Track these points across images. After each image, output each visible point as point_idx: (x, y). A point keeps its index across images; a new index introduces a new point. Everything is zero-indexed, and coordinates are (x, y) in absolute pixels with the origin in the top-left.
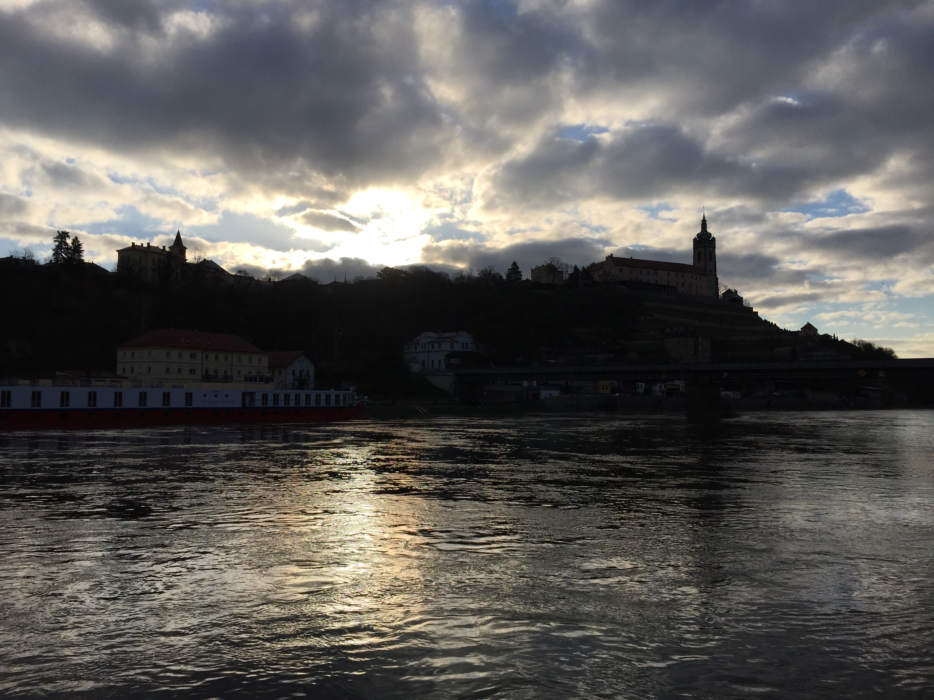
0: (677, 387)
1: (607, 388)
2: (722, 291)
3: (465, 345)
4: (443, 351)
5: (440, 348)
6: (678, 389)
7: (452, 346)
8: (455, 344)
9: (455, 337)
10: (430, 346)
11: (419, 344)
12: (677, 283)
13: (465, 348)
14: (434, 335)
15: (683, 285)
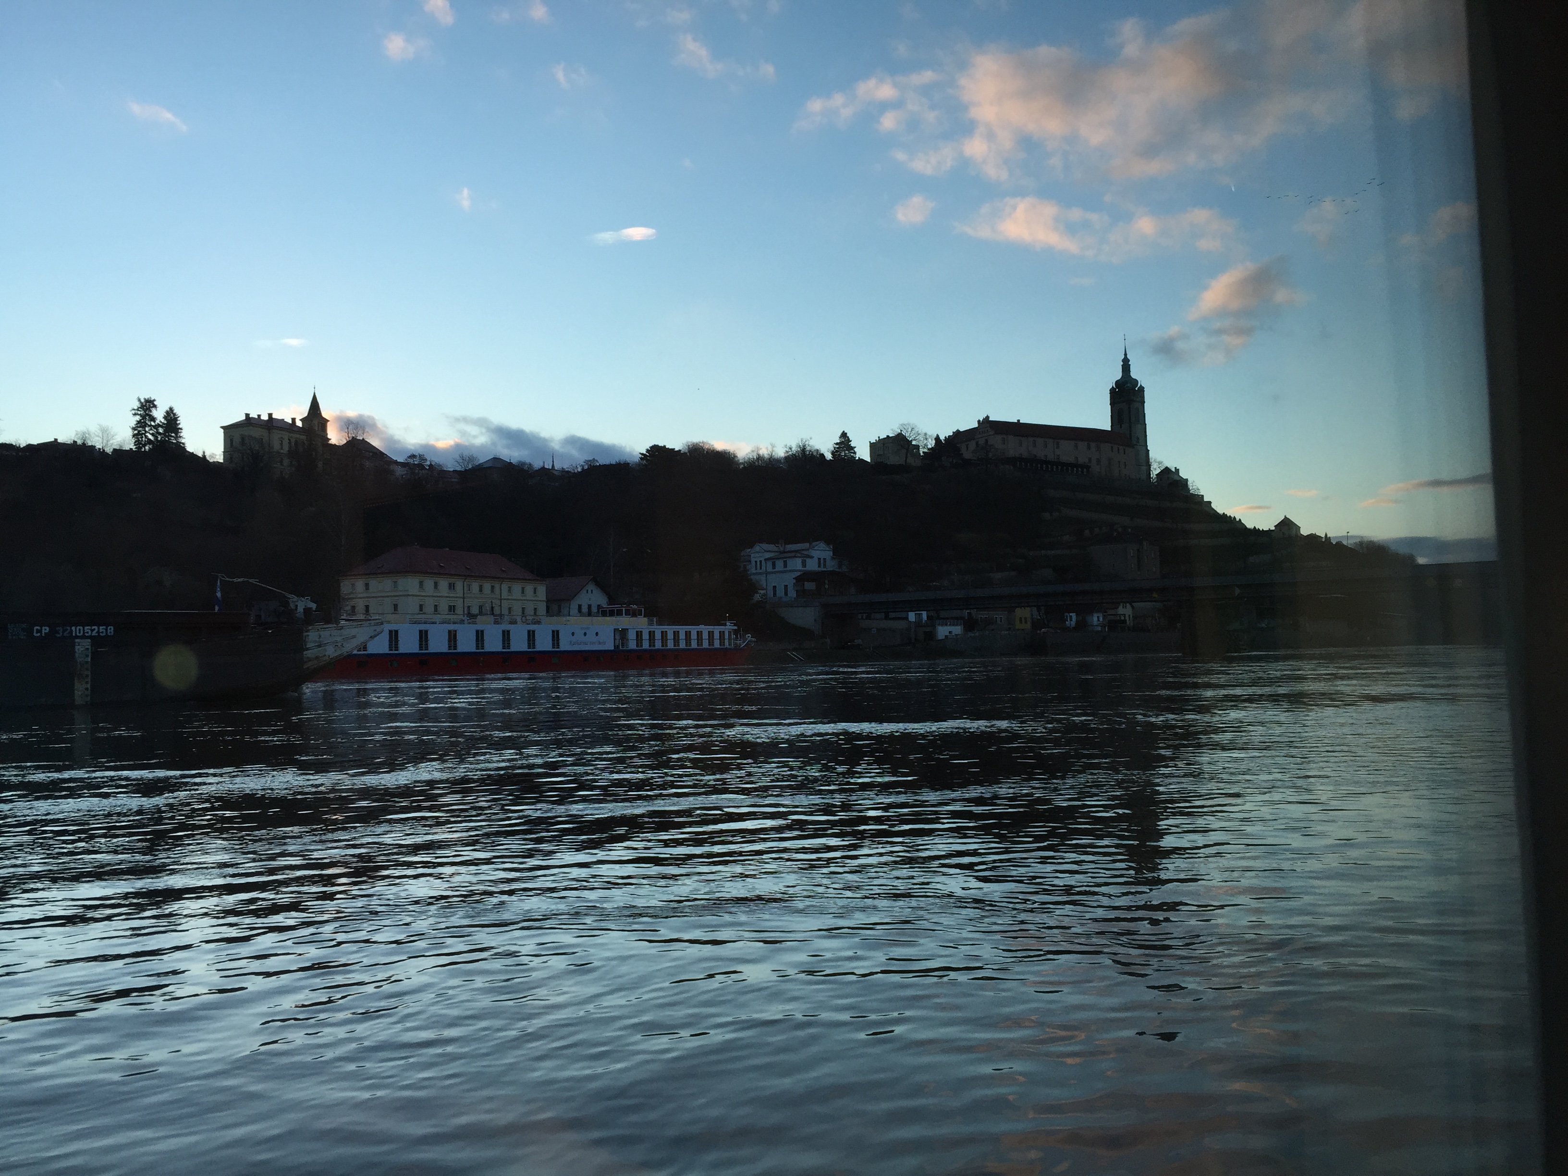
0: (1123, 618)
1: (1026, 622)
2: (1155, 471)
3: (822, 561)
4: (791, 571)
5: (785, 566)
6: (1124, 621)
7: (804, 564)
8: (808, 561)
9: (808, 550)
10: (770, 564)
11: (750, 561)
12: (1090, 459)
13: (822, 566)
14: (771, 547)
15: (1098, 461)
